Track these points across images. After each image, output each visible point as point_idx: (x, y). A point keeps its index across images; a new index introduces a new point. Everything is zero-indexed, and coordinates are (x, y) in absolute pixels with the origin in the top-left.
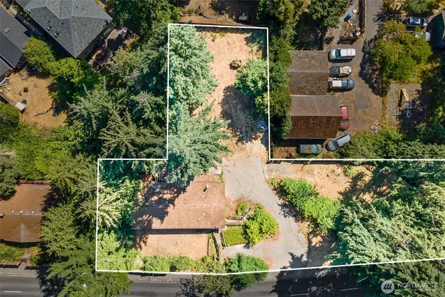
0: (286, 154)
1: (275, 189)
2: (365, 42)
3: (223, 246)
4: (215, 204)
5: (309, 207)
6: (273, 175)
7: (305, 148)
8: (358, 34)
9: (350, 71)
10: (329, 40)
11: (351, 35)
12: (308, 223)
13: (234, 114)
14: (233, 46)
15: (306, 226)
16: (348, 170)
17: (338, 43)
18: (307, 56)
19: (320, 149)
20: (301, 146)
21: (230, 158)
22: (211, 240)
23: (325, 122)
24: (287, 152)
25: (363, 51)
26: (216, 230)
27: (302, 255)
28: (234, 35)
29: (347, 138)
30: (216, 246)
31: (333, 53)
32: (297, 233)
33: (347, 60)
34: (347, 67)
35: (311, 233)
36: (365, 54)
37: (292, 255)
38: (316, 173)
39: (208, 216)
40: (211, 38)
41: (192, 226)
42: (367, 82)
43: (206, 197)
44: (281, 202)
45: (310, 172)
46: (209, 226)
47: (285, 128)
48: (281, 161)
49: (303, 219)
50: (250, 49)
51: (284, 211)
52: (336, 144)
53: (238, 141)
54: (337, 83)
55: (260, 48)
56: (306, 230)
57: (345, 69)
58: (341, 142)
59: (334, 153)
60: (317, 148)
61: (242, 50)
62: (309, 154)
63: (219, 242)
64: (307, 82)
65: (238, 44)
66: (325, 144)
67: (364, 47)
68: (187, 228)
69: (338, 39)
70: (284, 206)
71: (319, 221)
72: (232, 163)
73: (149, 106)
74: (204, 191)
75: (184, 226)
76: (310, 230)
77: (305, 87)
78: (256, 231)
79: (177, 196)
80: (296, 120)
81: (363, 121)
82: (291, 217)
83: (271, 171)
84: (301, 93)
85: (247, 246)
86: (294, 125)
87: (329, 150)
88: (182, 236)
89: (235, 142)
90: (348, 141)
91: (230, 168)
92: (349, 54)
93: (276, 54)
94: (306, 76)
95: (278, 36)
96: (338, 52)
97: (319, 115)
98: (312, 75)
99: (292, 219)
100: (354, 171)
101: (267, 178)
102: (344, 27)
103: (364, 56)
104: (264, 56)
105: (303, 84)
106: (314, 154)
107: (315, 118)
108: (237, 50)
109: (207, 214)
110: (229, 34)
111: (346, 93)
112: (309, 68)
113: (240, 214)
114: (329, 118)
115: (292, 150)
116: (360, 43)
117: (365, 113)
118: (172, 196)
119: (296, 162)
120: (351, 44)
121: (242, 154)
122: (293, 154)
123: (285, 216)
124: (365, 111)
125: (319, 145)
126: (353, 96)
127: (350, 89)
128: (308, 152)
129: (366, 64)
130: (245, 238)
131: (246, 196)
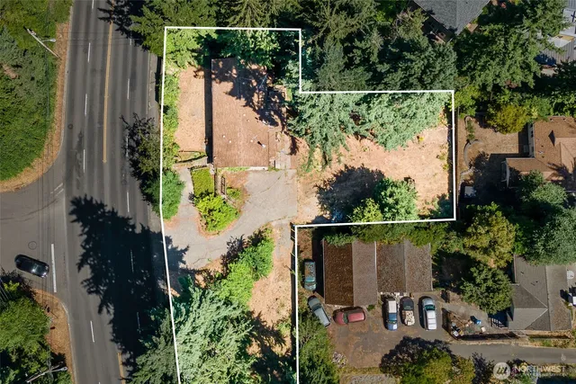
0: (302, 246)
1: (260, 232)
2: (446, 343)
3: (192, 169)
4: (242, 155)
5: (241, 269)
6: (276, 231)
7: (310, 267)
8: (456, 333)
9: (409, 324)
10: (445, 298)
11: (454, 324)
12: (220, 271)
13: (349, 184)
14: (432, 181)
15: (217, 268)
16: (285, 324)
17: (443, 309)
18: (425, 267)
19: (311, 288)
20: (313, 264)
21: (296, 179)
22: (198, 155)
23: (346, 285)
24: (305, 248)
25: (436, 341)
26: (210, 160)
27: (184, 263)
28: (446, 181)
29: (325, 321)
30: (191, 160)
31: (430, 303)
32: (208, 257)
33: (423, 321)
34: (413, 320)
35: (209, 274)
36: (433, 344)
37: (186, 250)
38: (281, 283)
39: (228, 147)
40: (440, 154)
41: (216, 129)
42: (397, 347)
43: (251, 144)
44: (246, 239)
45: (281, 277)
46: (216, 149)
47: (337, 238)
48: (294, 240)
49: (225, 265)
50: (429, 201)
51: (234, 242)
52: (318, 307)
53: (319, 187)
54: (393, 307)
55: (432, 211)
56: (211, 269)
57: (411, 318)
58: (320, 314)
59: (306, 306)
60: (311, 284)
61: (428, 191)
62: (303, 273)
63: (196, 163)
64: (393, 266)
65: (435, 186)
66: (317, 294)
67: (440, 342)
68: (214, 124)
69: (448, 309)
70: (241, 242)
71: (225, 281)
72: (289, 182)
73: (368, 46)
74: (259, 143)
75: (215, 121)
76: (212, 274)
77: (387, 264)
78: (211, 205)
79: (254, 110)
80: (347, 250)
81: (346, 344)
82: (227, 250)
83: (281, 228)
84: (379, 260)
85: (192, 197)
86: (341, 249)
87: (309, 300)
88: (203, 120)
89: (318, 184)
90: (321, 322)
91: (283, 178)
92: (430, 321)
93: (426, 229)
94: (401, 264)
95: (448, 230)
96: (431, 308)
97: (354, 277)
98: (402, 270)
99: (225, 252)
100: (286, 332)
101: (273, 224)
102: (464, 317)
103: (429, 343)
104: (423, 217)
105: (390, 262)
106: (304, 280)
107: (351, 272)
108: (428, 186)
109: (231, 145)
110: (447, 175)
111: (381, 320)
112: (411, 268)
113: (228, 191)
114: (351, 290)
115: (308, 254)
116: (445, 337)
117: (357, 345)
118: (256, 104)
119: (293, 259)
120: (443, 326)
121: (301, 193)
122: (302, 255)
123: (228, 244)
124: (359, 346)
125: (314, 286)
126: (377, 329)
127: (386, 326)
128: (307, 271)
129: (420, 346)
130: (202, 194)
131: (251, 198)
